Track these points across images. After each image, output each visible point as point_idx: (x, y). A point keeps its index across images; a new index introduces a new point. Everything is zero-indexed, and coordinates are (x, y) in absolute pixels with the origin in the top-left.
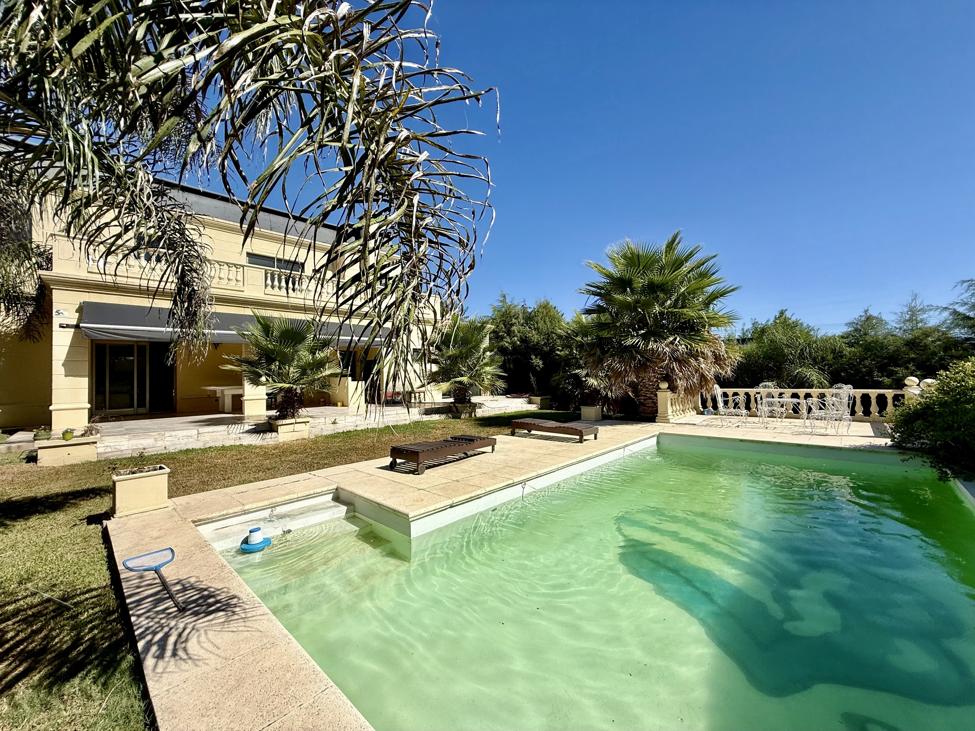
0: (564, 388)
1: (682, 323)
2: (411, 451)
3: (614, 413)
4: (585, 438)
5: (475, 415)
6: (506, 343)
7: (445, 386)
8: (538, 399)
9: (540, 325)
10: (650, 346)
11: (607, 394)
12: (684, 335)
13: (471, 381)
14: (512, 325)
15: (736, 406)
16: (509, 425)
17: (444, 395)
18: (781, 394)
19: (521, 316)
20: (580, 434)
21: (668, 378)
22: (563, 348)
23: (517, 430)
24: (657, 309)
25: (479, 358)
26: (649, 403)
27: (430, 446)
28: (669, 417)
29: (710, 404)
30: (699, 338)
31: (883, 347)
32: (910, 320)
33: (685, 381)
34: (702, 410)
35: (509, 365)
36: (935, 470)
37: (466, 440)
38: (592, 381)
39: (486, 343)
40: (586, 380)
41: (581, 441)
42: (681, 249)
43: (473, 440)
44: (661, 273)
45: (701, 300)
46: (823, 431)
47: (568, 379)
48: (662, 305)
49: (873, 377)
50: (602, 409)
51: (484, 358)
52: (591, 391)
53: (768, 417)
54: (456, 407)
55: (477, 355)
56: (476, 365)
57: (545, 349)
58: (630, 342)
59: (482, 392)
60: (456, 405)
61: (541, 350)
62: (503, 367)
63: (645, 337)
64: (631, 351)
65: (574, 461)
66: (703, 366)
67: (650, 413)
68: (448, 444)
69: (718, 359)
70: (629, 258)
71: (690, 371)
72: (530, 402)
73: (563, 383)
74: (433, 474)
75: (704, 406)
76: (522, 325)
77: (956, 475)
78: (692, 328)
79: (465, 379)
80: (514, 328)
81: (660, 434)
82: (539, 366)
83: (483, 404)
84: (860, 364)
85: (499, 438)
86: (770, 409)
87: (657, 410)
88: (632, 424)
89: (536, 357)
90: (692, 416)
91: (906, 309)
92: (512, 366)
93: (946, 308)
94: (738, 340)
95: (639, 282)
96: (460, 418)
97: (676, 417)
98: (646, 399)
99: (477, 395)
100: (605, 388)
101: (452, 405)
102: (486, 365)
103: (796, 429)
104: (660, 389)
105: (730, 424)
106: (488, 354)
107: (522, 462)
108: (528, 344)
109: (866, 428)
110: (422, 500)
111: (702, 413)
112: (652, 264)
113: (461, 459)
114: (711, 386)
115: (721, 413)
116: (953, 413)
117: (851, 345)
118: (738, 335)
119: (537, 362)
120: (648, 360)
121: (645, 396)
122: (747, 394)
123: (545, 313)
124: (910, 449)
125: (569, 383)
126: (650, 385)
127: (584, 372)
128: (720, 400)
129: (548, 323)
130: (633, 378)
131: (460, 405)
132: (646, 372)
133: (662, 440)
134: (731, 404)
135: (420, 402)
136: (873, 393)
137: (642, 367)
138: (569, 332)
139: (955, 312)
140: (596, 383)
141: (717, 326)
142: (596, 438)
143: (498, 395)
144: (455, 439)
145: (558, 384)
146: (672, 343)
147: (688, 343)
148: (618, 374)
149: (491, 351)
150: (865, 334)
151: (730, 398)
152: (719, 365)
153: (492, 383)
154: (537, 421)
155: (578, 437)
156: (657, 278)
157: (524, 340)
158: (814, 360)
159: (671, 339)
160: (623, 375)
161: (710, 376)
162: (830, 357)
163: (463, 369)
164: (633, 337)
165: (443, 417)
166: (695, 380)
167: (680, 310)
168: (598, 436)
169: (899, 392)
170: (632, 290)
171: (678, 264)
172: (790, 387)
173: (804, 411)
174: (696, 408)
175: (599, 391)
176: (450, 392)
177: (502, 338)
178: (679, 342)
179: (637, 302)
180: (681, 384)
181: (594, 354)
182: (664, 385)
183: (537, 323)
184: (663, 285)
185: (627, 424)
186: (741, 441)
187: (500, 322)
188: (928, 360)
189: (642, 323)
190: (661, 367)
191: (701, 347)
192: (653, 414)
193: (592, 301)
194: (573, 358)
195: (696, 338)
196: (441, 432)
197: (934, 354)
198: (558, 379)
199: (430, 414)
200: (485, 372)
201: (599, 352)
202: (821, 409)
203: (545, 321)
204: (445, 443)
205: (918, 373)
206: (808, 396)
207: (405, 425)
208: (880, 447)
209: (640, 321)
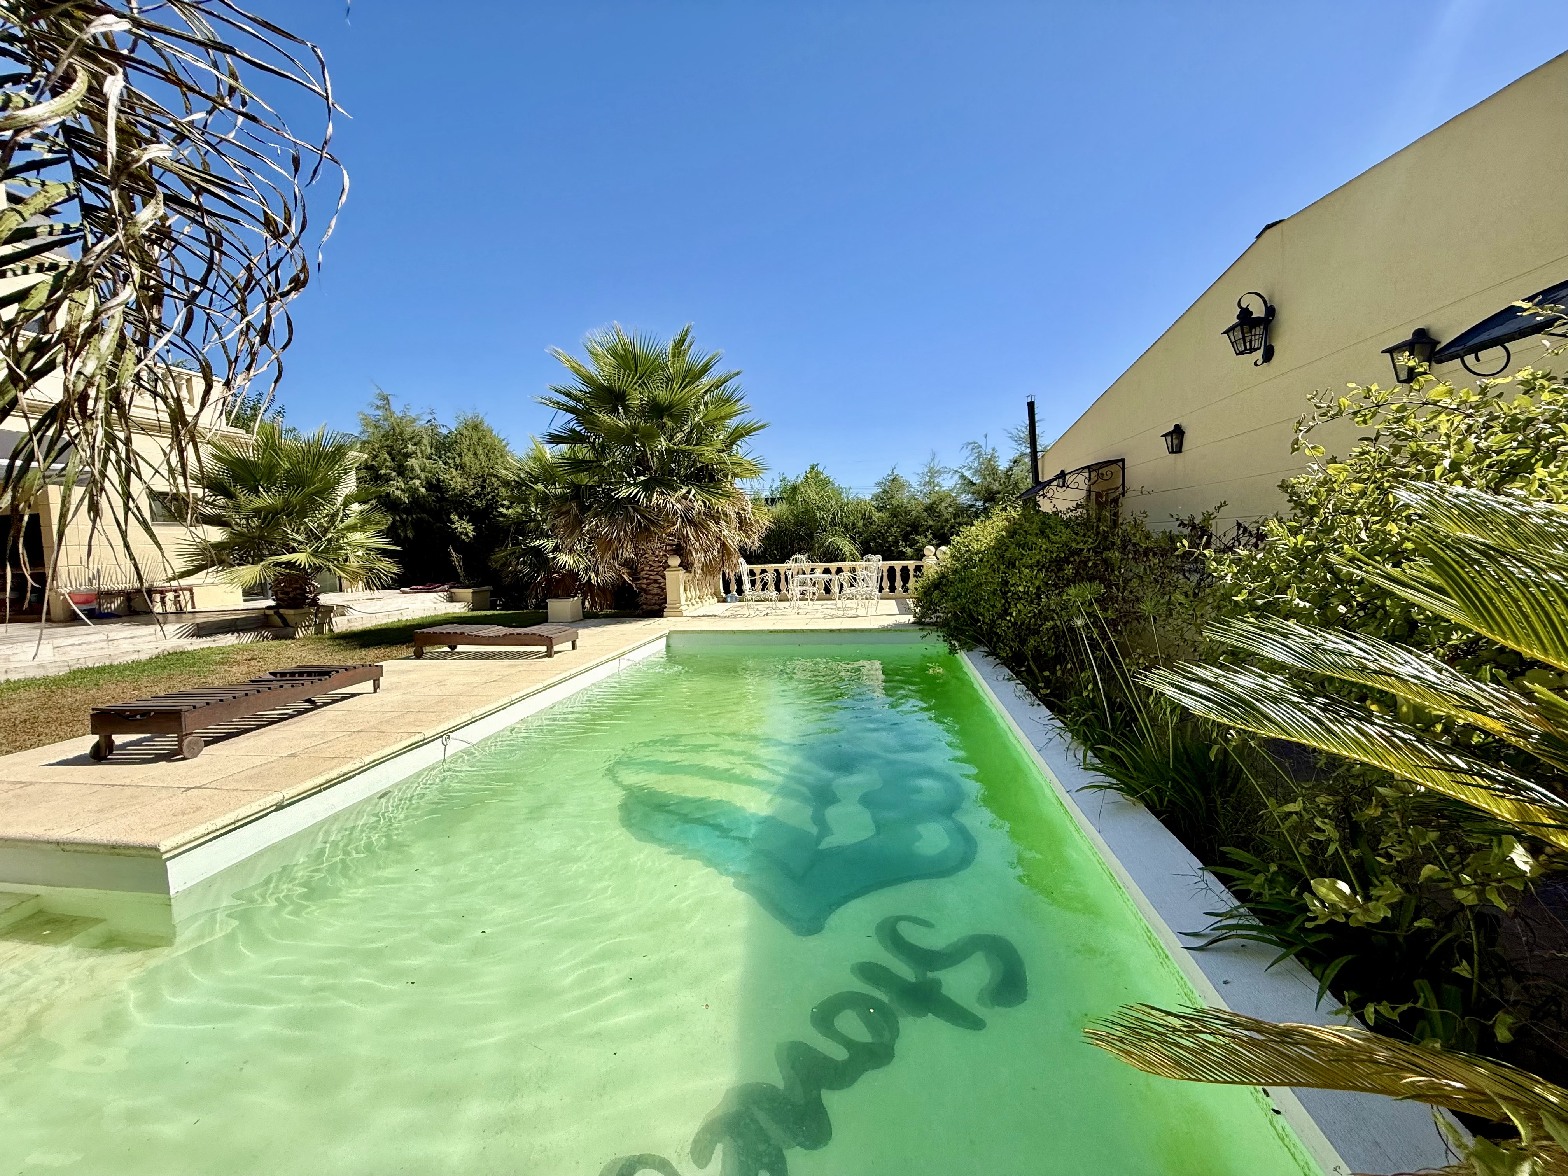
0: (516, 573)
1: (697, 469)
2: (158, 713)
3: (602, 610)
4: (556, 648)
5: (331, 630)
6: (397, 488)
7: (250, 573)
8: (467, 593)
9: (466, 459)
10: (654, 501)
11: (590, 578)
12: (700, 487)
13: (316, 561)
14: (408, 456)
15: (765, 585)
16: (409, 642)
17: (249, 593)
18: (813, 570)
19: (426, 441)
20: (548, 642)
21: (679, 551)
22: (512, 503)
23: (427, 649)
24: (663, 444)
25: (334, 516)
26: (654, 589)
27: (213, 695)
28: (682, 608)
29: (733, 587)
30: (720, 492)
31: (908, 512)
32: (929, 483)
33: (703, 554)
34: (724, 595)
35: (405, 531)
36: (946, 644)
37: (309, 674)
38: (565, 559)
39: (349, 485)
40: (555, 558)
41: (549, 654)
42: (695, 355)
43: (328, 673)
44: (667, 387)
45: (721, 437)
46: (853, 613)
47: (523, 556)
48: (671, 438)
49: (897, 547)
50: (583, 603)
51: (347, 516)
52: (563, 575)
53: (800, 600)
54: (281, 617)
55: (328, 509)
56: (326, 531)
57: (478, 503)
58: (624, 493)
59: (344, 582)
60: (282, 611)
61: (470, 506)
62: (390, 533)
63: (647, 487)
64: (627, 508)
65: (539, 686)
66: (726, 532)
67: (655, 604)
68: (263, 687)
69: (743, 523)
70: (621, 356)
71: (709, 540)
72: (452, 599)
73: (514, 563)
74: (226, 753)
75: (727, 591)
76: (431, 458)
77: (962, 646)
78: (712, 478)
79: (301, 558)
80: (413, 462)
81: (671, 632)
82: (467, 534)
83: (348, 607)
84: (887, 532)
85: (388, 665)
86: (802, 588)
87: (665, 599)
88: (630, 622)
89: (461, 518)
90: (711, 605)
91: (926, 470)
92: (410, 534)
93: (956, 471)
94: (766, 500)
95: (637, 398)
96: (292, 637)
97: (692, 608)
98: (648, 584)
99: (332, 590)
100: (586, 569)
101: (271, 612)
102: (352, 528)
103: (828, 612)
104: (669, 566)
105: (758, 612)
106: (356, 507)
107: (441, 701)
108: (442, 493)
109: (891, 606)
110: (199, 809)
111: (724, 601)
112: (655, 370)
113: (300, 713)
114: (735, 562)
115: (749, 598)
116: (962, 581)
117: (879, 509)
118: (766, 494)
119: (464, 527)
120: (651, 522)
121: (647, 579)
122: (776, 570)
123: (475, 438)
124: (929, 624)
125: (525, 563)
126: (654, 562)
127: (550, 544)
128: (746, 579)
129: (483, 458)
130: (628, 552)
131: (292, 612)
132: (648, 542)
133: (675, 642)
134: (759, 585)
135: (180, 612)
136: (898, 564)
137: (644, 532)
138: (522, 476)
139: (963, 477)
140: (571, 562)
141: (741, 476)
142: (574, 647)
143: (384, 588)
144: (283, 674)
145: (506, 565)
146: (685, 497)
147: (707, 498)
148: (608, 544)
149: (363, 502)
150: (892, 497)
151: (757, 577)
152: (744, 531)
153: (367, 564)
154: (467, 629)
155: (544, 649)
156: (662, 395)
157: (435, 486)
158: (846, 527)
159: (685, 490)
160: (614, 547)
161: (734, 546)
162: (860, 524)
163: (296, 536)
164: (629, 485)
165: (247, 638)
166: (715, 553)
167: (696, 448)
168: (578, 643)
169: (918, 563)
170: (626, 409)
171: (692, 376)
172: (821, 562)
173: (835, 589)
174: (716, 594)
175: (577, 574)
176: (262, 585)
177: (387, 479)
178: (694, 496)
179: (635, 430)
180: (697, 558)
181: (568, 512)
182: (675, 561)
183: (460, 455)
184: (670, 406)
185: (623, 622)
186: (772, 632)
187: (381, 447)
188: (942, 528)
189: (642, 463)
190: (671, 535)
191: (722, 505)
192: (660, 605)
193: (563, 421)
194: (531, 520)
195: (715, 491)
196: (244, 668)
197: (947, 521)
198: (506, 557)
199: (210, 635)
200: (348, 544)
201: (575, 509)
202: (852, 586)
203: (475, 454)
204: (256, 686)
205: (934, 542)
206: (839, 571)
207: (138, 663)
208: (904, 625)
209: (638, 463)
